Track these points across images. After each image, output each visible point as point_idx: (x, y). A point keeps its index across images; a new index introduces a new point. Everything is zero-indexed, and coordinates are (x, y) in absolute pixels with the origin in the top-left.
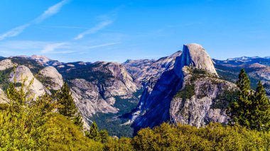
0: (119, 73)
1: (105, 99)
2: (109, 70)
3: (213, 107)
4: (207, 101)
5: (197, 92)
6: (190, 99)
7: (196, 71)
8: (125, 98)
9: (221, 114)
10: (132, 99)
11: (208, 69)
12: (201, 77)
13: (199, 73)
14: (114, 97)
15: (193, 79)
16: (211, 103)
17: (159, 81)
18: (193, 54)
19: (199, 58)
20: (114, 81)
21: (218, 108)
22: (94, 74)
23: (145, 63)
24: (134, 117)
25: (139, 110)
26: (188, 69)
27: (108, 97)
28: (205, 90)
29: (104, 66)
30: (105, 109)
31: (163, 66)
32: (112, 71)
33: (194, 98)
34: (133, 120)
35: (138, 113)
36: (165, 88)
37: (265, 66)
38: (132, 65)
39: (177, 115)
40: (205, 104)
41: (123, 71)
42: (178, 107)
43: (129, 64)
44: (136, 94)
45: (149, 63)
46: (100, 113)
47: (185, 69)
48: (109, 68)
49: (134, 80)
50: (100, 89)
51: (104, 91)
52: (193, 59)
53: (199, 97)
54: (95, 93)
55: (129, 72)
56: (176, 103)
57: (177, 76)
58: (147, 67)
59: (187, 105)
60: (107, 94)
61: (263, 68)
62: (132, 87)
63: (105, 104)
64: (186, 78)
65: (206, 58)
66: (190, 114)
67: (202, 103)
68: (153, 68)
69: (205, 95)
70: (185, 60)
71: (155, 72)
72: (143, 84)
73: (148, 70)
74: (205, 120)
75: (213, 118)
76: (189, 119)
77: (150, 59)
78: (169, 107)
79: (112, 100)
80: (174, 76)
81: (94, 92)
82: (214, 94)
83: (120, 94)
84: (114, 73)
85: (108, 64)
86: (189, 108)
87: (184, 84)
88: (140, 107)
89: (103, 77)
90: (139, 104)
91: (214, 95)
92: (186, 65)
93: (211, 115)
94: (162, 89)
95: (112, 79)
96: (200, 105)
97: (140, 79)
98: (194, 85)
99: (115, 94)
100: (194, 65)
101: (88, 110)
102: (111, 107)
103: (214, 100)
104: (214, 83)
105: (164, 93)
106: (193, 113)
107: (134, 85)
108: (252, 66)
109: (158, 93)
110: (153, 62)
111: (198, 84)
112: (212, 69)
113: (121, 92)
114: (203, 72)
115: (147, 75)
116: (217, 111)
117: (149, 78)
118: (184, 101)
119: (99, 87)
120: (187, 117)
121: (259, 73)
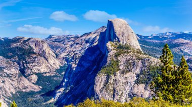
0: (41, 49)
1: (26, 77)
2: (30, 46)
3: (137, 82)
4: (132, 77)
5: (121, 68)
6: (115, 74)
7: (120, 47)
8: (48, 75)
9: (145, 89)
10: (56, 76)
11: (132, 45)
12: (125, 52)
13: (123, 49)
14: (36, 74)
15: (117, 55)
16: (135, 79)
17: (83, 57)
18: (118, 29)
19: (123, 34)
20: (35, 58)
21: (142, 83)
22: (14, 51)
23: (68, 39)
24: (58, 95)
25: (63, 86)
26: (112, 45)
27: (29, 75)
28: (130, 66)
29: (25, 41)
30: (26, 88)
31: (87, 42)
32: (33, 47)
33: (118, 73)
34: (57, 98)
35: (62, 90)
36: (89, 64)
37: (189, 41)
38: (55, 41)
39: (101, 91)
40: (129, 80)
41: (46, 47)
42: (102, 83)
43: (52, 39)
44: (59, 71)
45: (72, 39)
46: (21, 92)
47: (109, 45)
48: (30, 43)
49: (57, 56)
50: (20, 67)
51: (25, 68)
52: (117, 34)
53: (123, 72)
54: (15, 71)
55: (52, 47)
56: (100, 79)
57: (101, 52)
58: (70, 43)
59: (111, 81)
60: (28, 72)
61: (187, 43)
62: (55, 63)
63: (26, 82)
64: (111, 53)
65: (130, 33)
66: (114, 90)
67: (126, 78)
68: (77, 44)
69: (130, 71)
70: (110, 35)
71: (79, 47)
72: (67, 60)
73: (72, 46)
74: (130, 96)
75: (138, 94)
76: (114, 95)
77: (74, 35)
78: (93, 83)
79: (34, 78)
80: (98, 52)
81: (13, 70)
82: (138, 69)
83: (42, 71)
84: (36, 50)
85: (29, 39)
86: (113, 84)
87: (109, 59)
88: (64, 84)
89: (24, 54)
90: (63, 81)
91: (138, 71)
92: (110, 40)
93: (135, 91)
94: (86, 65)
95: (34, 56)
96: (124, 81)
97: (63, 55)
98: (118, 61)
99: (37, 72)
100: (119, 41)
101: (7, 89)
102: (33, 85)
103: (138, 76)
104: (138, 58)
105: (88, 70)
106: (118, 88)
107: (57, 62)
108: (176, 41)
109: (82, 69)
110: (77, 37)
111: (122, 59)
112: (136, 44)
113: (43, 69)
114: (128, 48)
115: (71, 51)
116: (142, 86)
117: (72, 54)
118: (108, 77)
119: (19, 64)
120: (112, 93)
121: (182, 48)
